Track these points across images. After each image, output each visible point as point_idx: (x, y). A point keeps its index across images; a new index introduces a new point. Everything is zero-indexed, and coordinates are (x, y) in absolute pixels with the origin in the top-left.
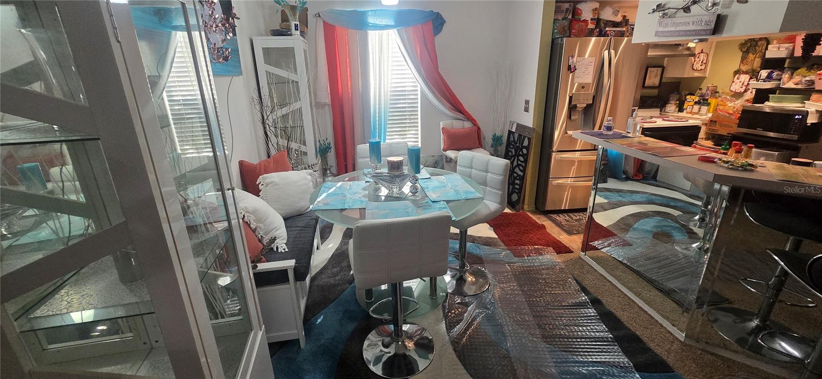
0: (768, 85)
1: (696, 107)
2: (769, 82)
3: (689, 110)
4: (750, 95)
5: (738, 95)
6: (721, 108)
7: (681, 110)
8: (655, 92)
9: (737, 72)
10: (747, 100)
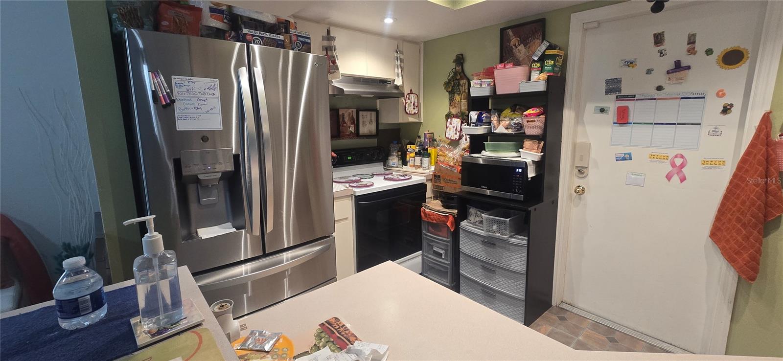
0: (480, 130)
1: (418, 159)
2: (481, 126)
3: (411, 163)
4: (465, 143)
5: (454, 143)
6: (441, 159)
7: (405, 163)
8: (374, 142)
9: (449, 116)
10: (464, 149)
